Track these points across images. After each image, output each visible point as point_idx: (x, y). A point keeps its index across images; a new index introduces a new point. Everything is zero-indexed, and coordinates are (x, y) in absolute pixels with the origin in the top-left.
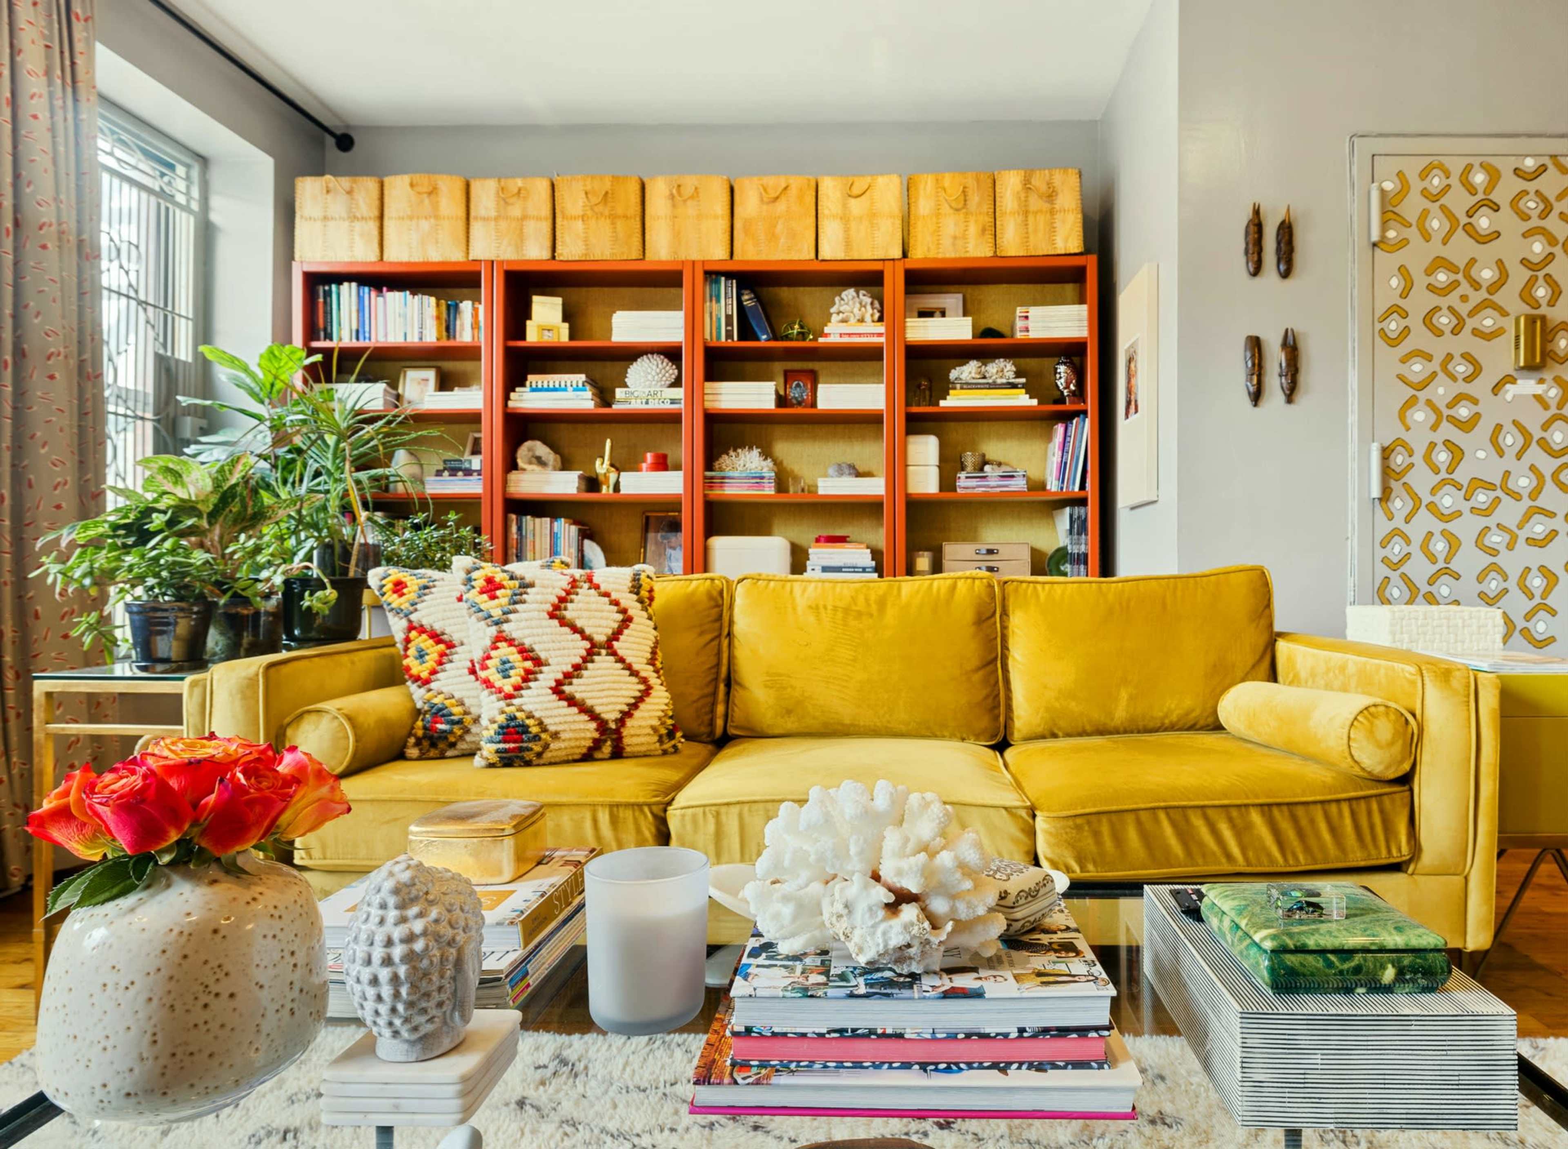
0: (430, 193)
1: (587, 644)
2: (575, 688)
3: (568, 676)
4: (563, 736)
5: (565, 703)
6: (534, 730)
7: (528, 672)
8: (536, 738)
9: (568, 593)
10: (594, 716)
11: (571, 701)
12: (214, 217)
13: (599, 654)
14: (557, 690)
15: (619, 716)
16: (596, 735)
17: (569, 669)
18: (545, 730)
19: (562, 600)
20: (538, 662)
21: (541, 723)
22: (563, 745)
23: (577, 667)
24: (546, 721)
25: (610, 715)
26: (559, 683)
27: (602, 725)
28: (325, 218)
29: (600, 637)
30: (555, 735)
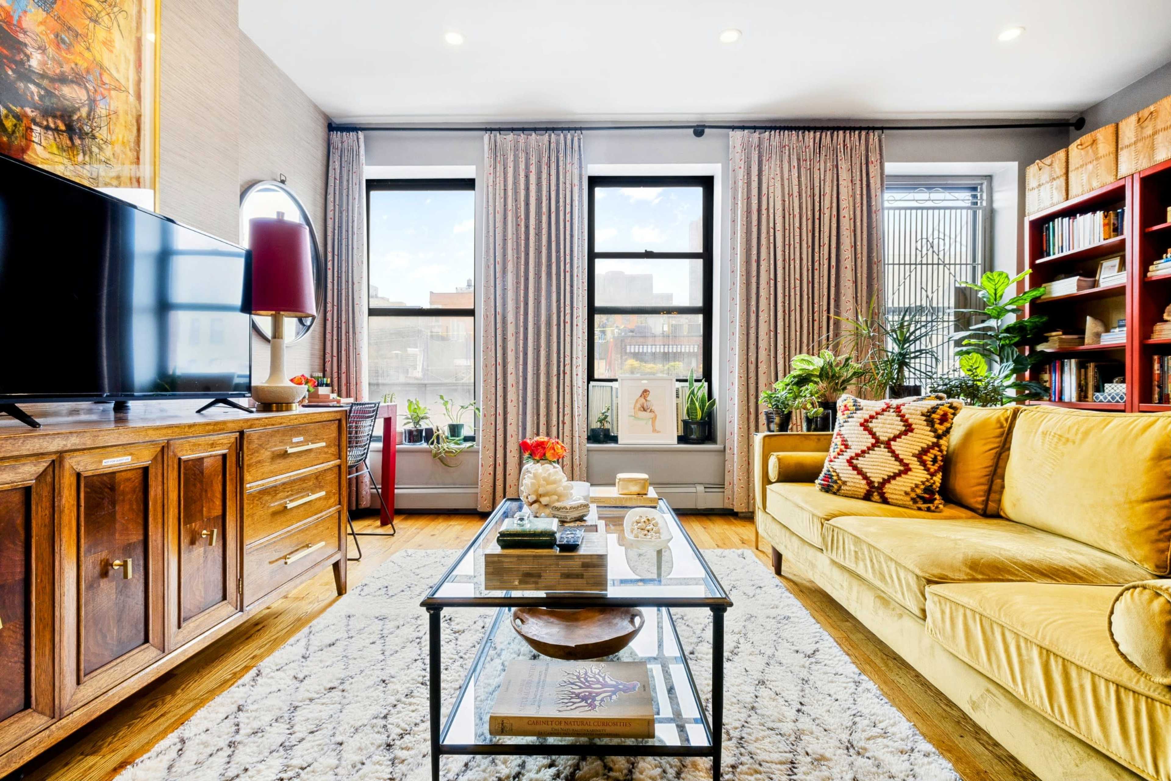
0: (1092, 144)
1: (873, 441)
2: (860, 463)
3: (858, 455)
4: (848, 484)
5: (851, 468)
6: (835, 478)
7: (841, 451)
8: (835, 482)
9: (877, 414)
10: (865, 477)
11: (855, 468)
12: (996, 205)
13: (879, 447)
14: (850, 462)
15: (881, 480)
16: (867, 488)
17: (859, 452)
18: (839, 479)
19: (872, 417)
20: (847, 447)
21: (838, 475)
22: (848, 488)
23: (863, 452)
24: (841, 475)
25: (877, 479)
26: (852, 458)
27: (870, 483)
28: (1039, 185)
29: (883, 438)
30: (844, 483)
